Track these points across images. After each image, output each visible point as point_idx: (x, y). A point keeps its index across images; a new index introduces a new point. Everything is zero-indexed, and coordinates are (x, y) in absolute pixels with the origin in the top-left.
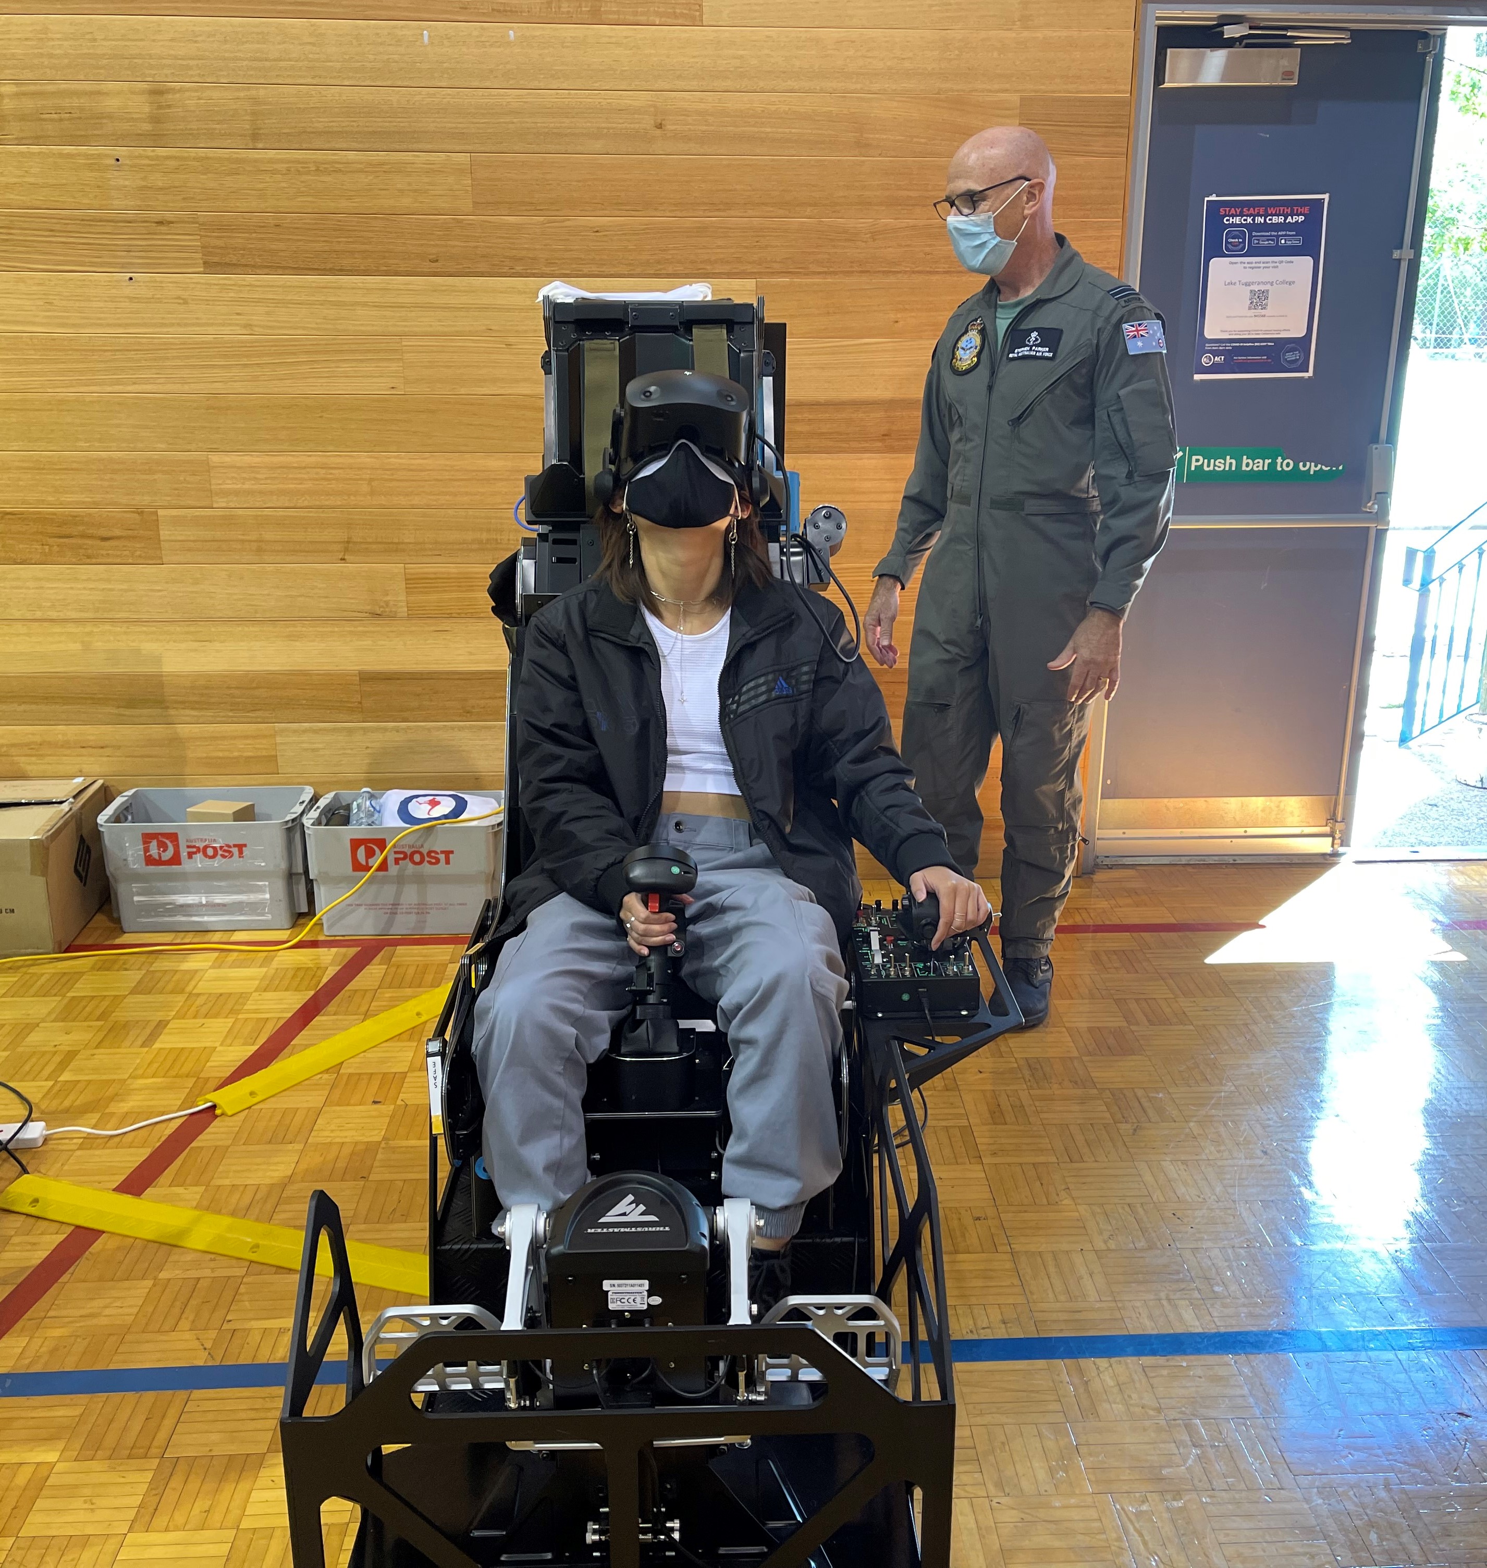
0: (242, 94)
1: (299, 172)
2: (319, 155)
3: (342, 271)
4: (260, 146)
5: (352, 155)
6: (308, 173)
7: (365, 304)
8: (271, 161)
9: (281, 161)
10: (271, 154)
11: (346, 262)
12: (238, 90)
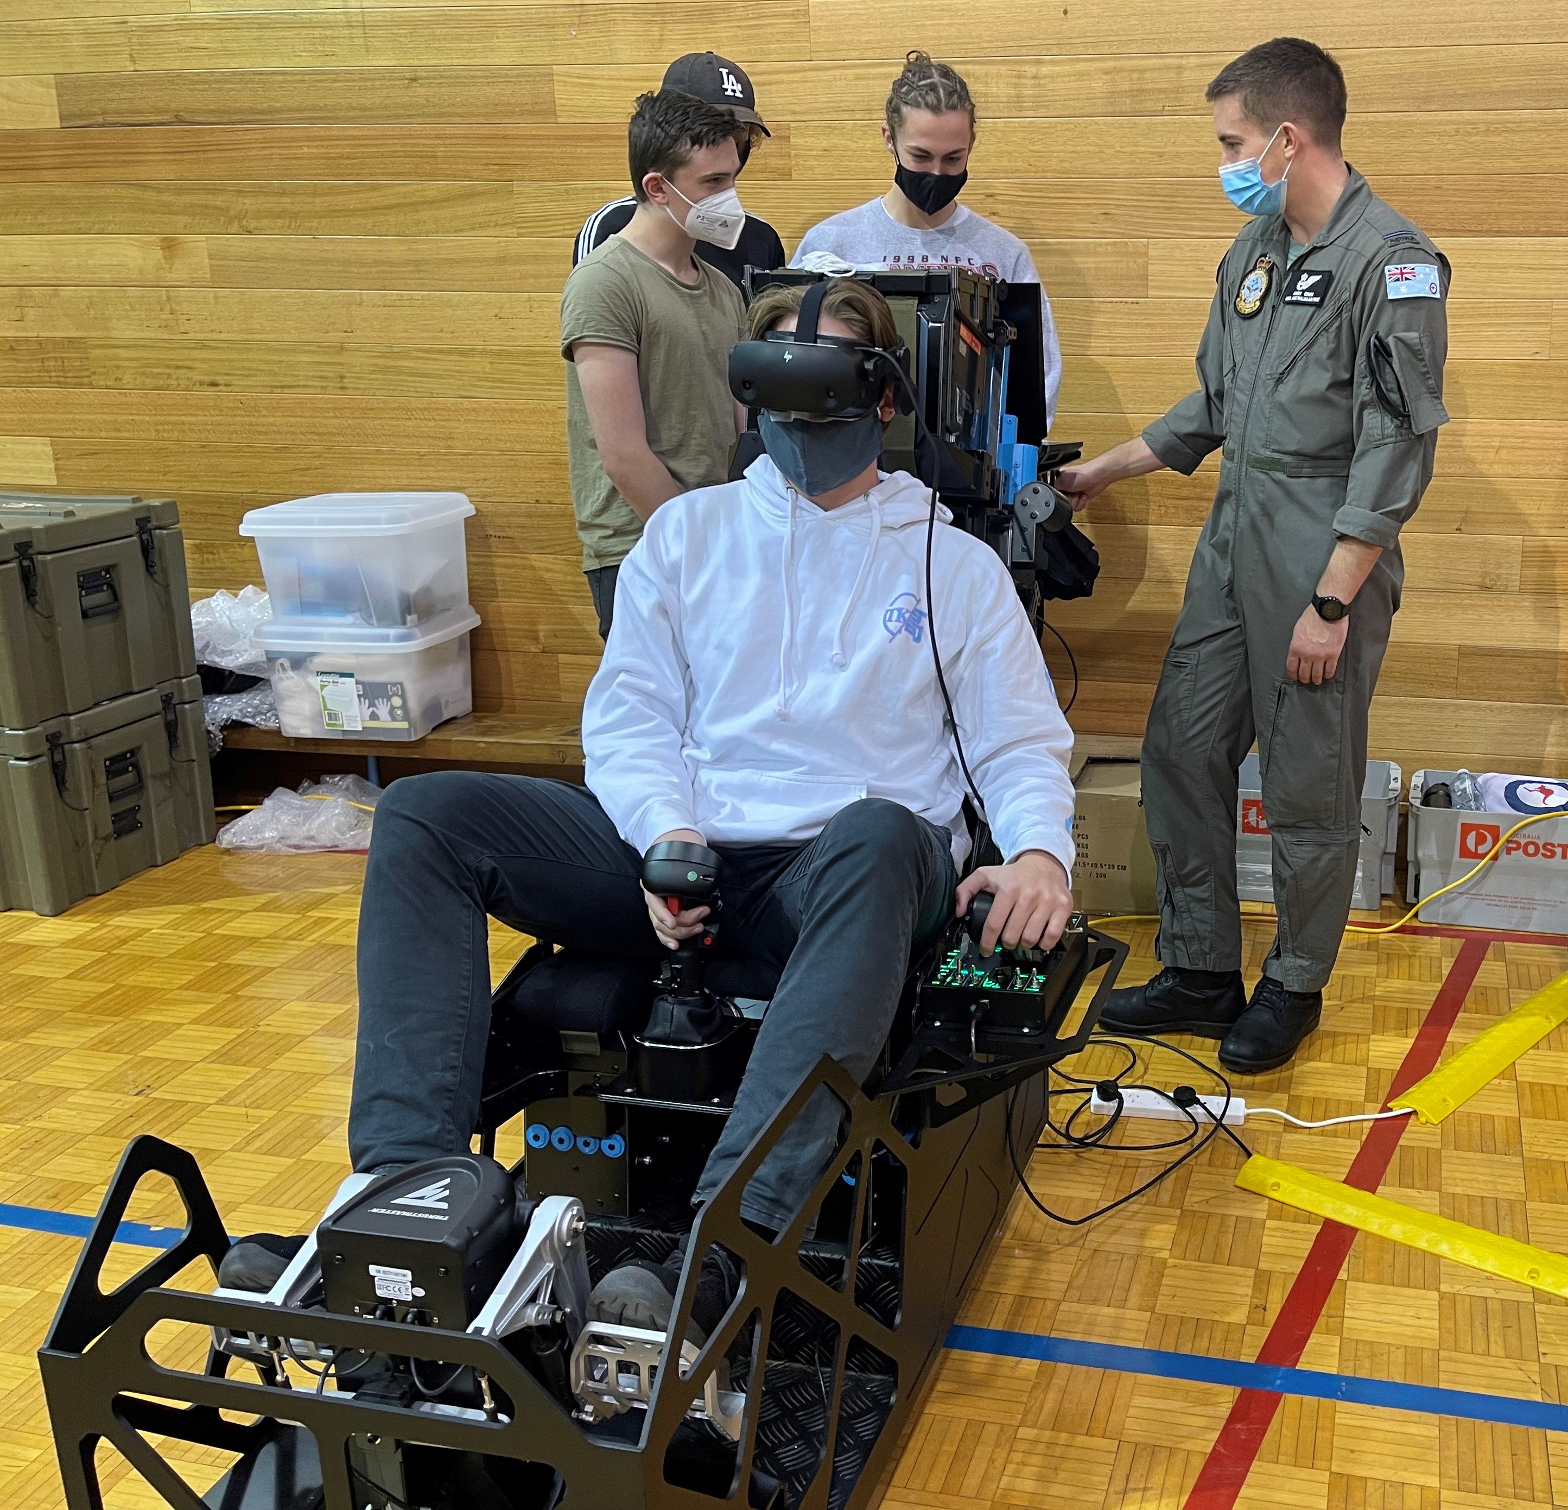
0: (1420, 58)
1: (1469, 134)
2: (1492, 116)
3: (1500, 233)
4: (1433, 108)
5: (1526, 114)
6: (1477, 134)
7: (1519, 267)
8: (1440, 123)
9: (1452, 123)
10: (1442, 116)
11: (1505, 224)
12: (1418, 53)
